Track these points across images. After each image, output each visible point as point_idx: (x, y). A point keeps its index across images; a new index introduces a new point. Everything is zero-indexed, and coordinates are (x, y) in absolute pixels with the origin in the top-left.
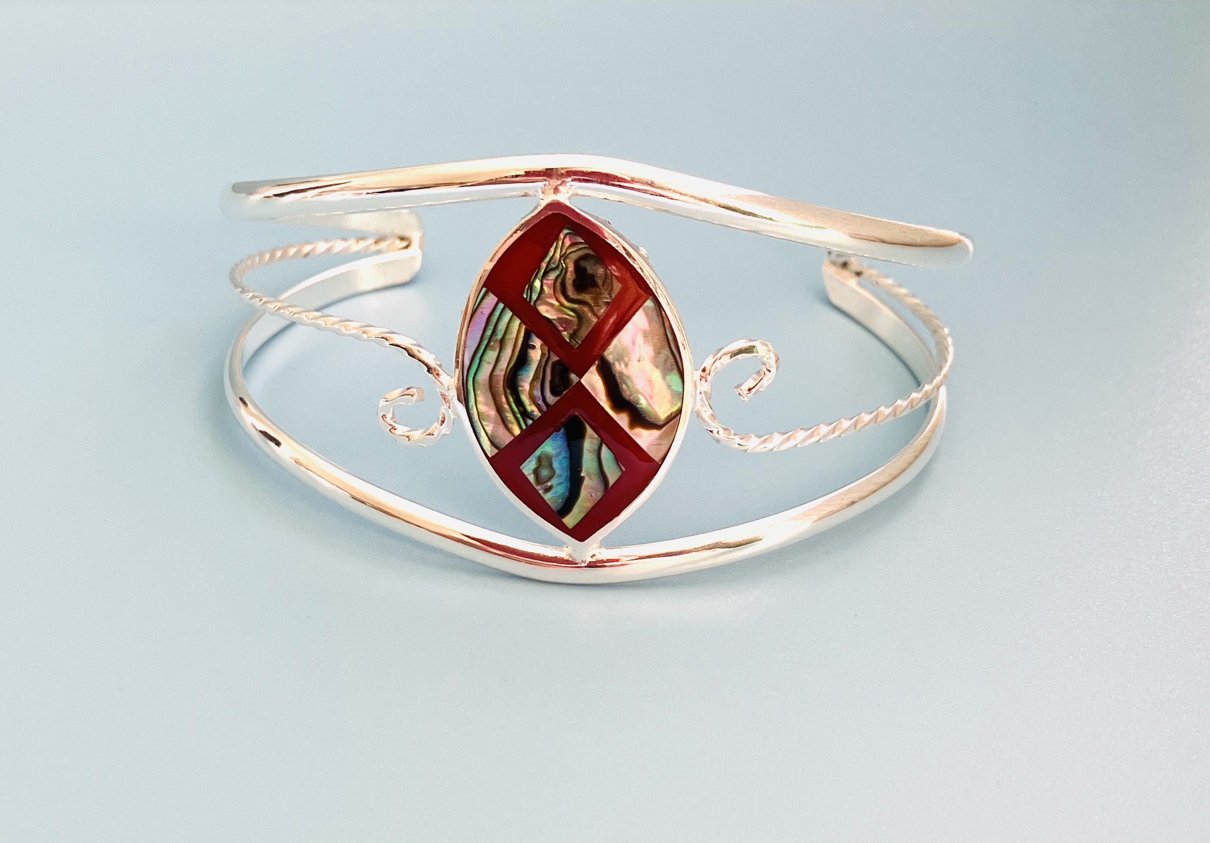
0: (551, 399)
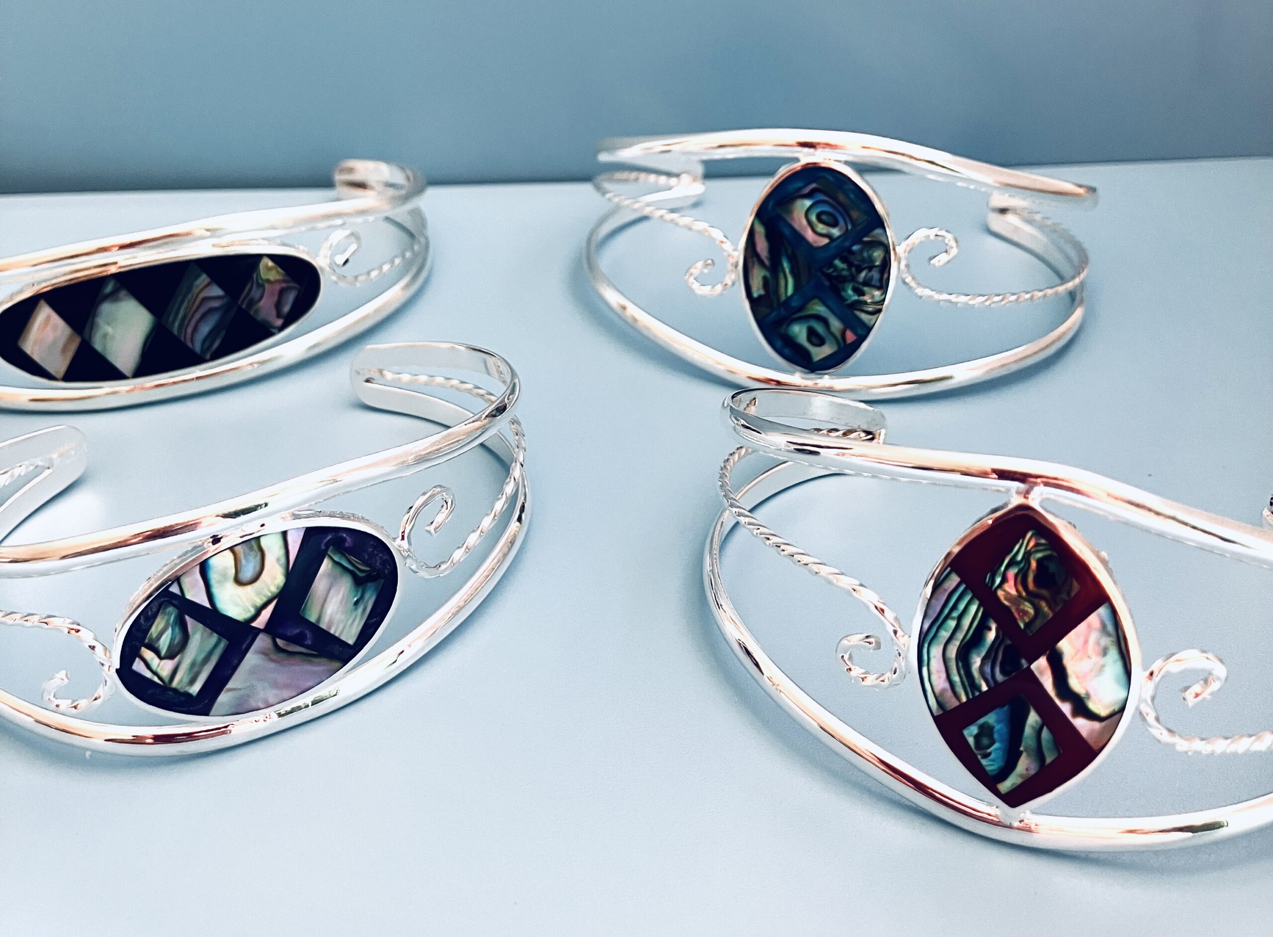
0: (999, 677)
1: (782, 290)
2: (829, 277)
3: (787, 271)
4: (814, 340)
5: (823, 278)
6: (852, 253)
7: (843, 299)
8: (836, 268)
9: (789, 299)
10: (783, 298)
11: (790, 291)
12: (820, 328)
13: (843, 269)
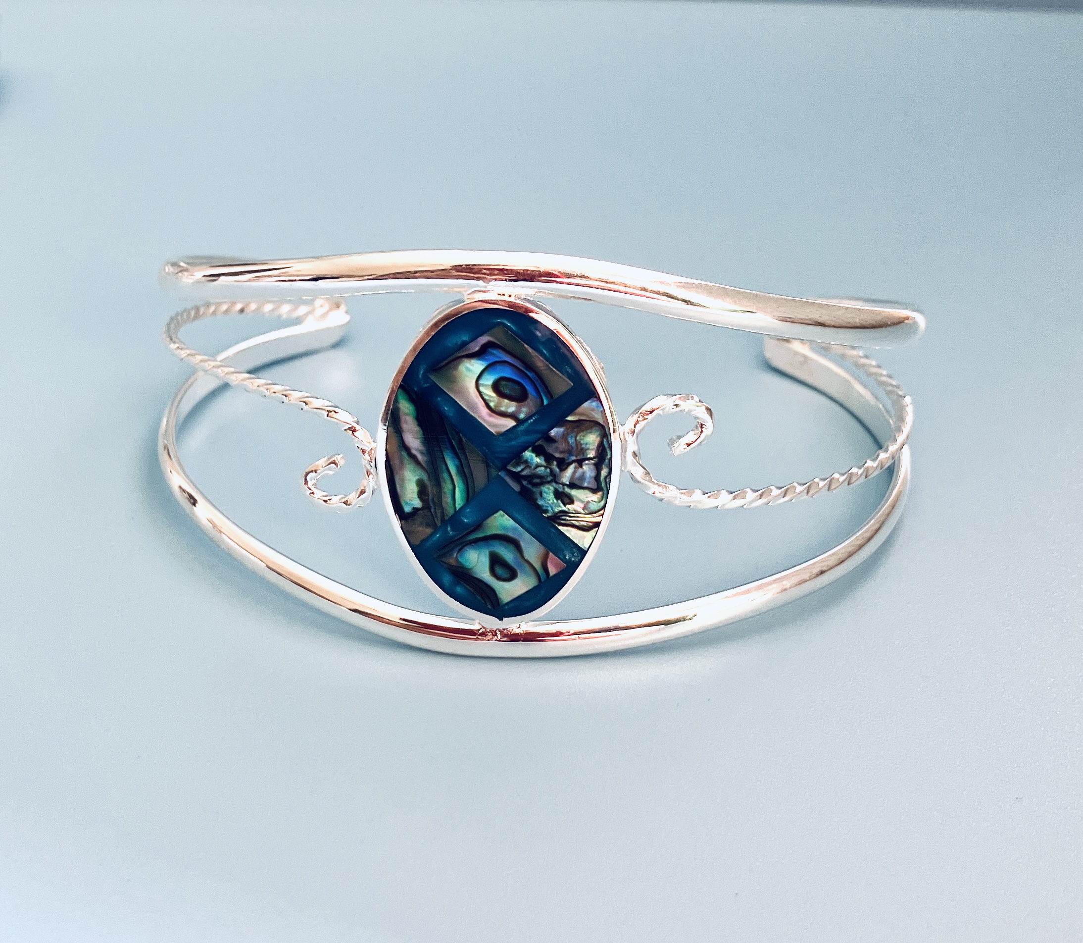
1: (448, 499)
2: (517, 477)
3: (453, 470)
4: (499, 571)
5: (508, 480)
6: (551, 440)
7: (541, 510)
8: (527, 463)
9: (458, 513)
10: (451, 512)
11: (459, 502)
12: (508, 554)
13: (538, 466)
